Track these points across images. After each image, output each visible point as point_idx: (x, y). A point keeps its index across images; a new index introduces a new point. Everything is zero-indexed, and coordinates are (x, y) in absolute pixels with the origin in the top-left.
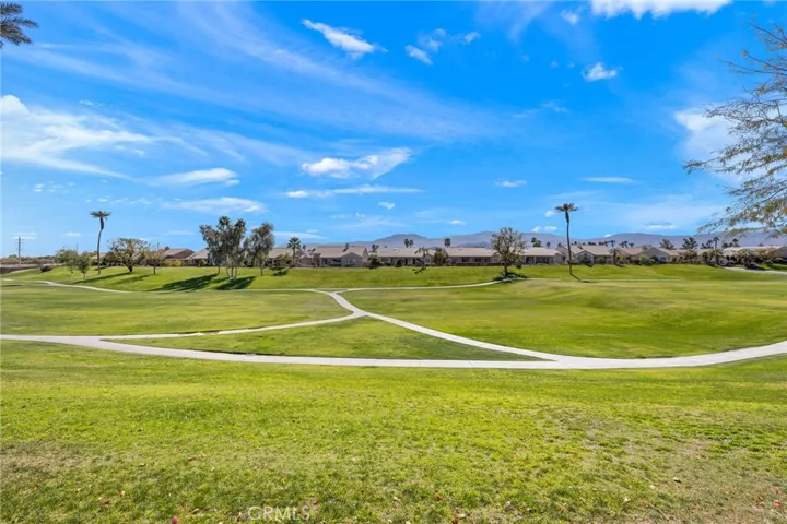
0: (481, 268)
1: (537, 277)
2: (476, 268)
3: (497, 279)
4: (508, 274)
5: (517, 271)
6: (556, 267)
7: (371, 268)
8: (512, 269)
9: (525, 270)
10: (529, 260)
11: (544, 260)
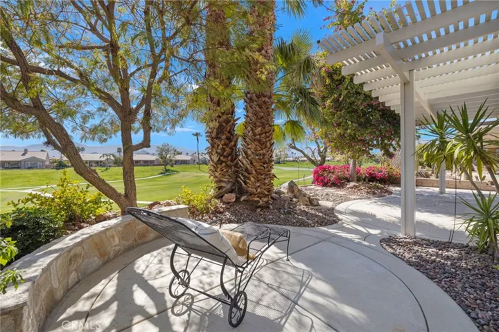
0: (150, 167)
1: (184, 171)
2: (146, 167)
3: (161, 173)
4: (167, 171)
5: (172, 168)
6: (192, 166)
7: (58, 169)
8: (168, 167)
9: (176, 168)
10: (177, 162)
11: (184, 162)
